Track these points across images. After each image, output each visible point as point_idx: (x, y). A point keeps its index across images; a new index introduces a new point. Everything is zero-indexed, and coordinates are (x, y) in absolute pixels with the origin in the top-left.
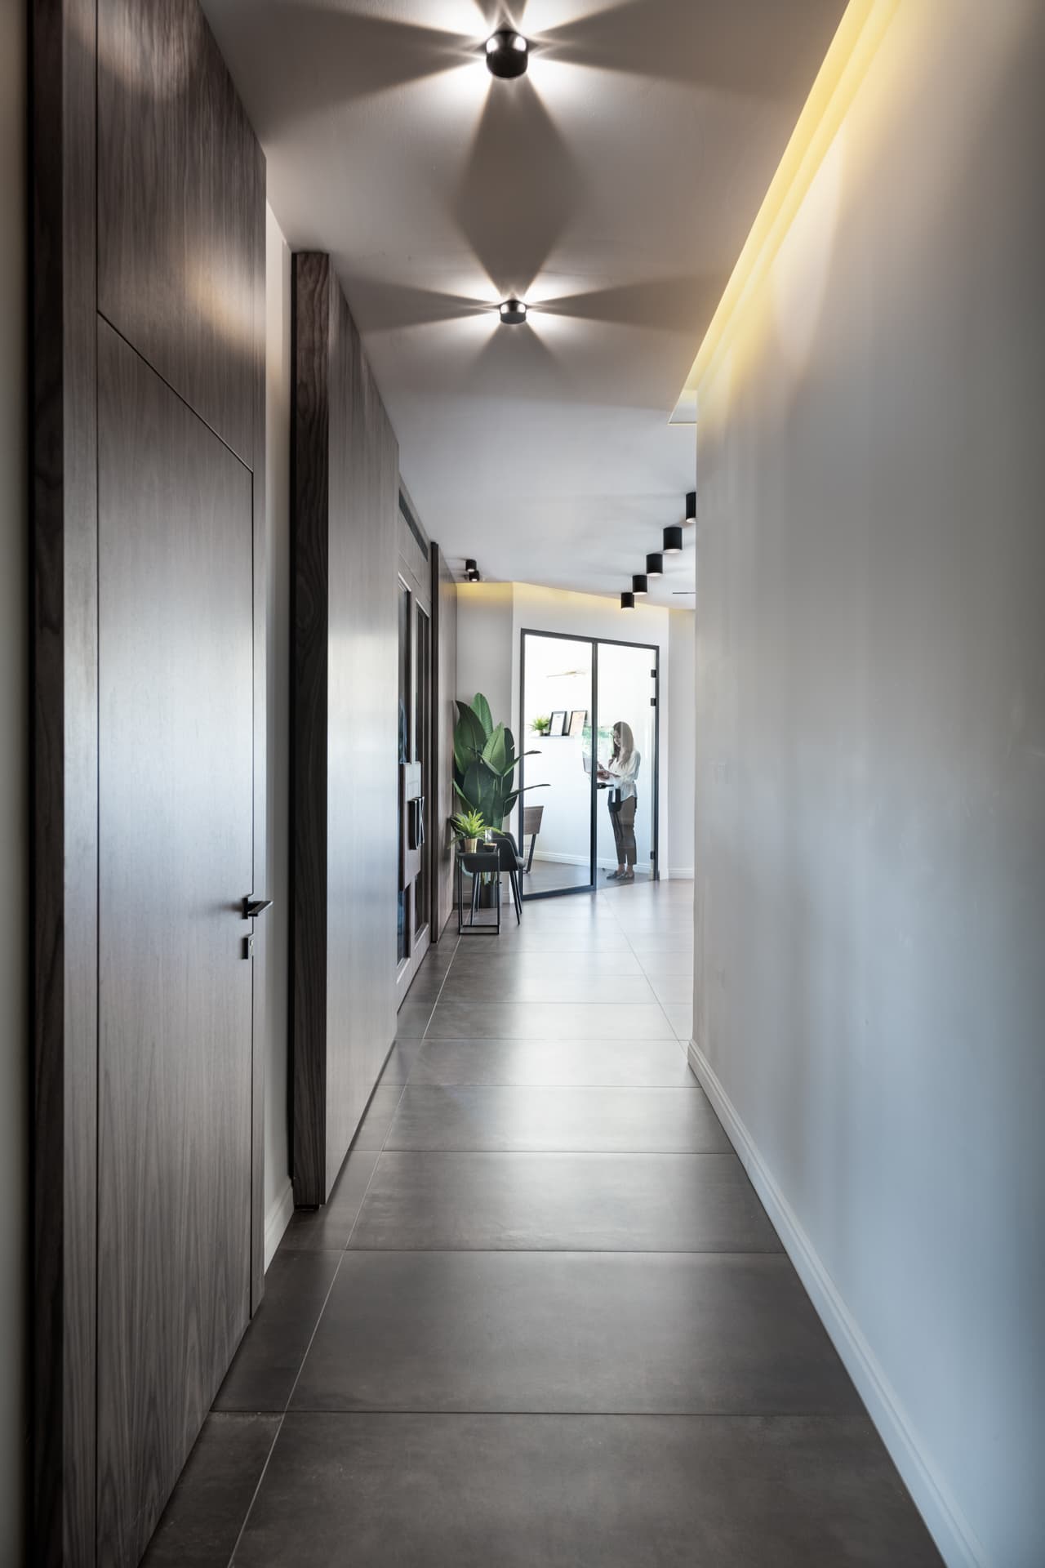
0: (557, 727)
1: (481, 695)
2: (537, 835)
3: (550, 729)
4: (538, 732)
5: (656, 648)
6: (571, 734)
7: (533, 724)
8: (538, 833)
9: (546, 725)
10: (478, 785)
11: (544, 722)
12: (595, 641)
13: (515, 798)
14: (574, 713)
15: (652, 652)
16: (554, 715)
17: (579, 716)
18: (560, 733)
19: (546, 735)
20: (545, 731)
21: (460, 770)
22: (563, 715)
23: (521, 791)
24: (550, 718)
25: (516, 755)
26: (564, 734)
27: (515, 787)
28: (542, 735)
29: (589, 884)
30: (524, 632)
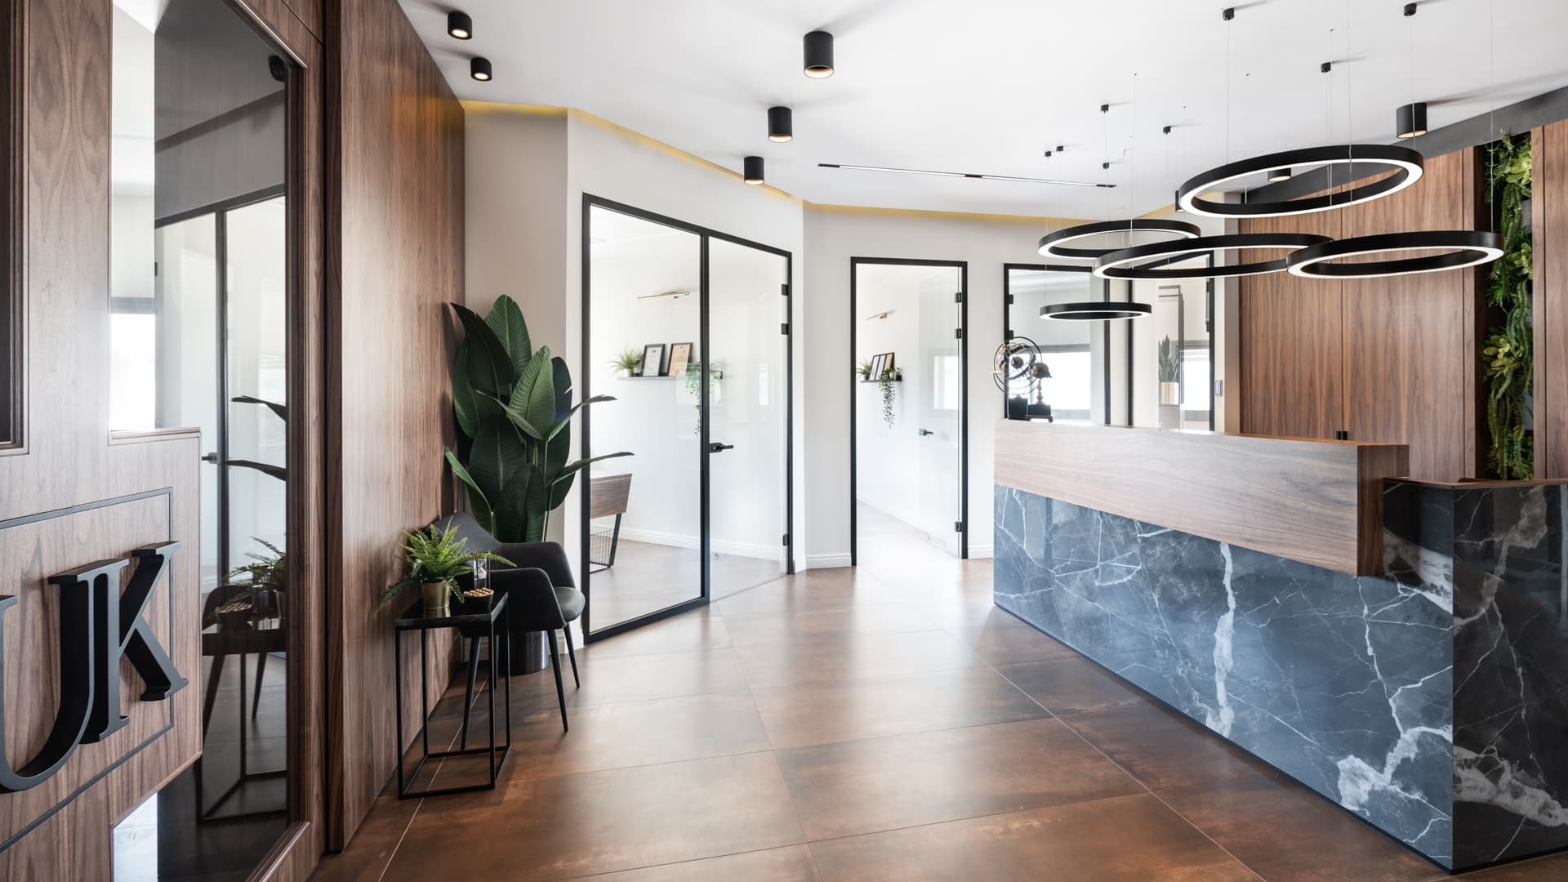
0: (652, 364)
1: (509, 299)
2: (623, 514)
3: (643, 367)
4: (626, 372)
5: (788, 255)
6: (670, 374)
7: (619, 360)
8: (625, 511)
9: (638, 362)
10: (500, 457)
11: (635, 358)
12: (705, 234)
13: (573, 477)
14: (675, 347)
15: (783, 260)
16: (648, 349)
17: (681, 350)
18: (657, 374)
19: (638, 375)
20: (636, 370)
21: (466, 431)
22: (659, 350)
23: (585, 465)
24: (642, 353)
25: (576, 400)
26: (663, 373)
27: (574, 455)
28: (633, 375)
29: (699, 595)
30: (588, 200)
